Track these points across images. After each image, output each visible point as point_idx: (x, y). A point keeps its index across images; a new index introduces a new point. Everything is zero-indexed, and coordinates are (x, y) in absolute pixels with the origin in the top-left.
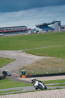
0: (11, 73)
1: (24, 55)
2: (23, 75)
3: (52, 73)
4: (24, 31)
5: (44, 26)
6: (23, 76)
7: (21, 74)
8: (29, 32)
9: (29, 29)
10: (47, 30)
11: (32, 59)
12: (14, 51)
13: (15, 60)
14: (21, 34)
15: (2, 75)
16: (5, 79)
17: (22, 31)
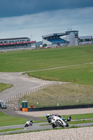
0: (7, 105)
1: (25, 79)
4: (26, 44)
5: (54, 38)
6: (23, 109)
7: (21, 107)
8: (34, 46)
9: (33, 42)
10: (58, 44)
11: (37, 85)
12: (11, 73)
13: (12, 86)
14: (21, 49)
17: (22, 45)
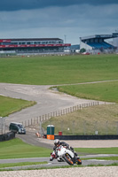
0: (27, 129)
1: (53, 94)
2: (48, 133)
3: (107, 134)
4: (57, 48)
5: (96, 41)
6: (48, 136)
7: (45, 132)
8: (67, 51)
9: (66, 46)
10: (101, 50)
11: (68, 104)
12: (34, 86)
13: (35, 103)
14: (49, 53)
15: (8, 131)
16: (13, 141)
17: (52, 48)
